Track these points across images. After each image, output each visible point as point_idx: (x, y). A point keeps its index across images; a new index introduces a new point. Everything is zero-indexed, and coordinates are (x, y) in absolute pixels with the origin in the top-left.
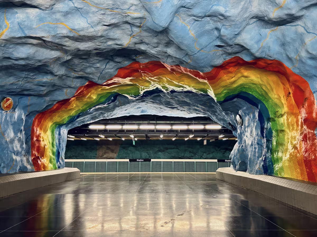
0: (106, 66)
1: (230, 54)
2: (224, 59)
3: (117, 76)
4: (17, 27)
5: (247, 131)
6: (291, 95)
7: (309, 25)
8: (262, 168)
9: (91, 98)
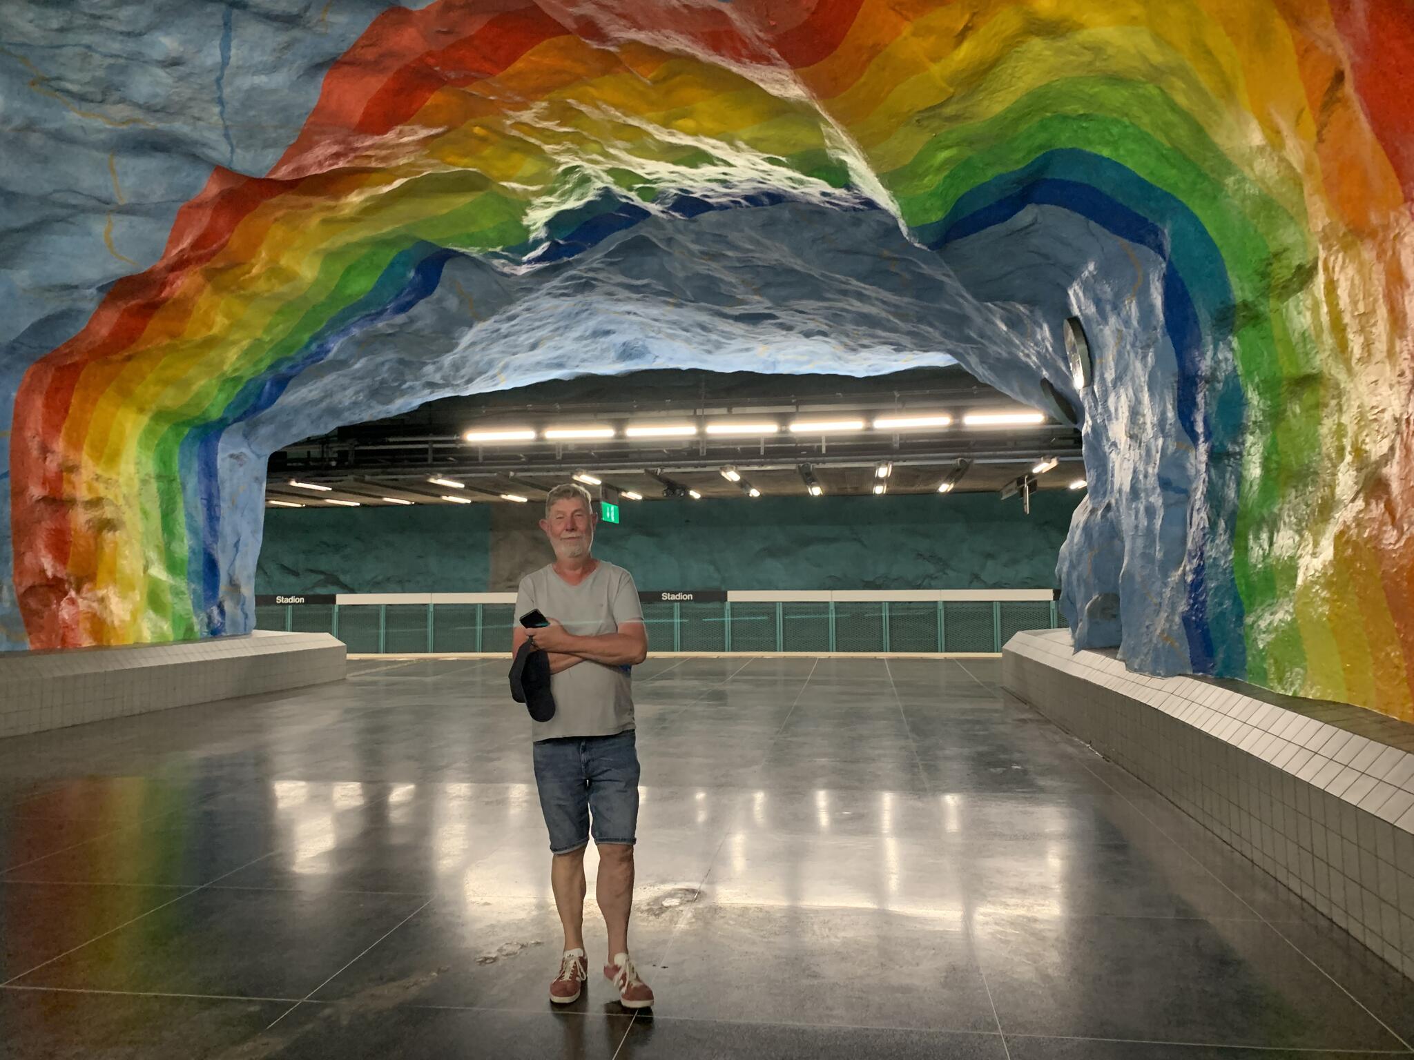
0: (225, 48)
3: (327, 118)
5: (1116, 410)
6: (1349, 88)
8: (1183, 631)
9: (287, 276)
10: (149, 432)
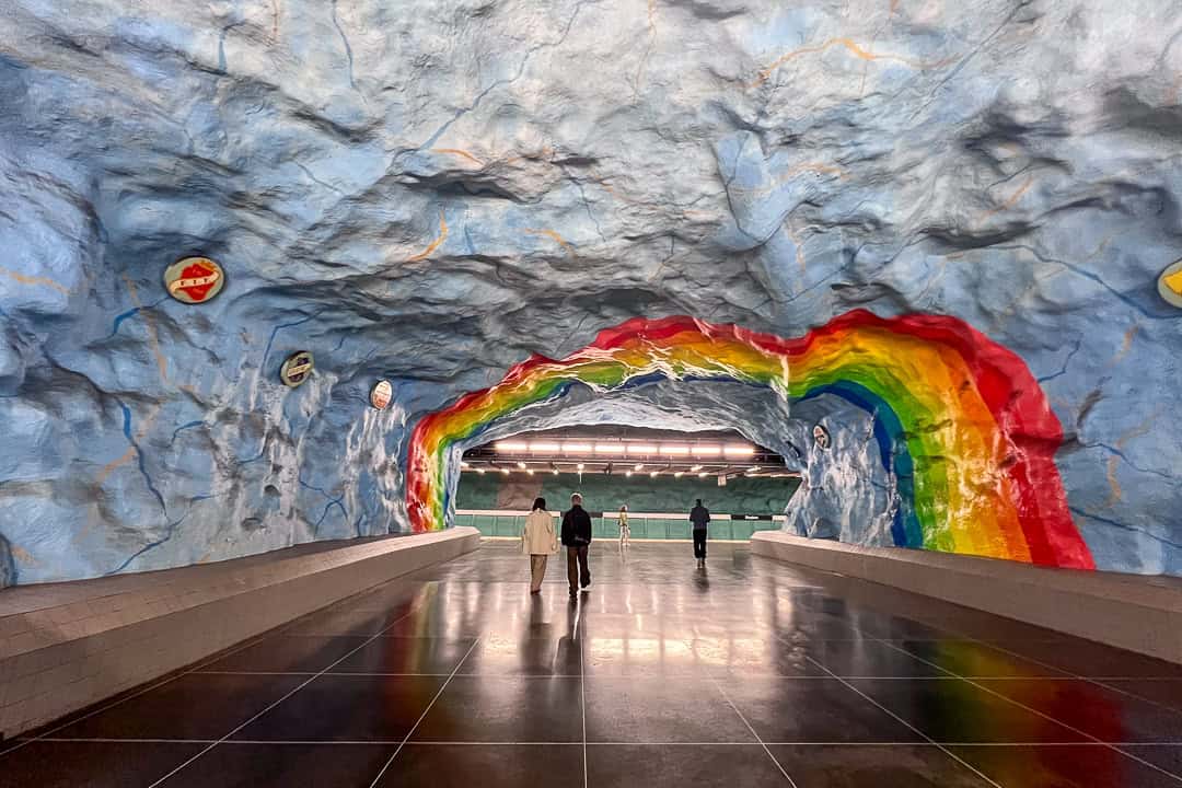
0: (580, 324)
1: (849, 303)
2: (834, 314)
3: (594, 345)
4: (461, 235)
5: (842, 458)
7: (1050, 245)
8: (890, 533)
10: (440, 442)
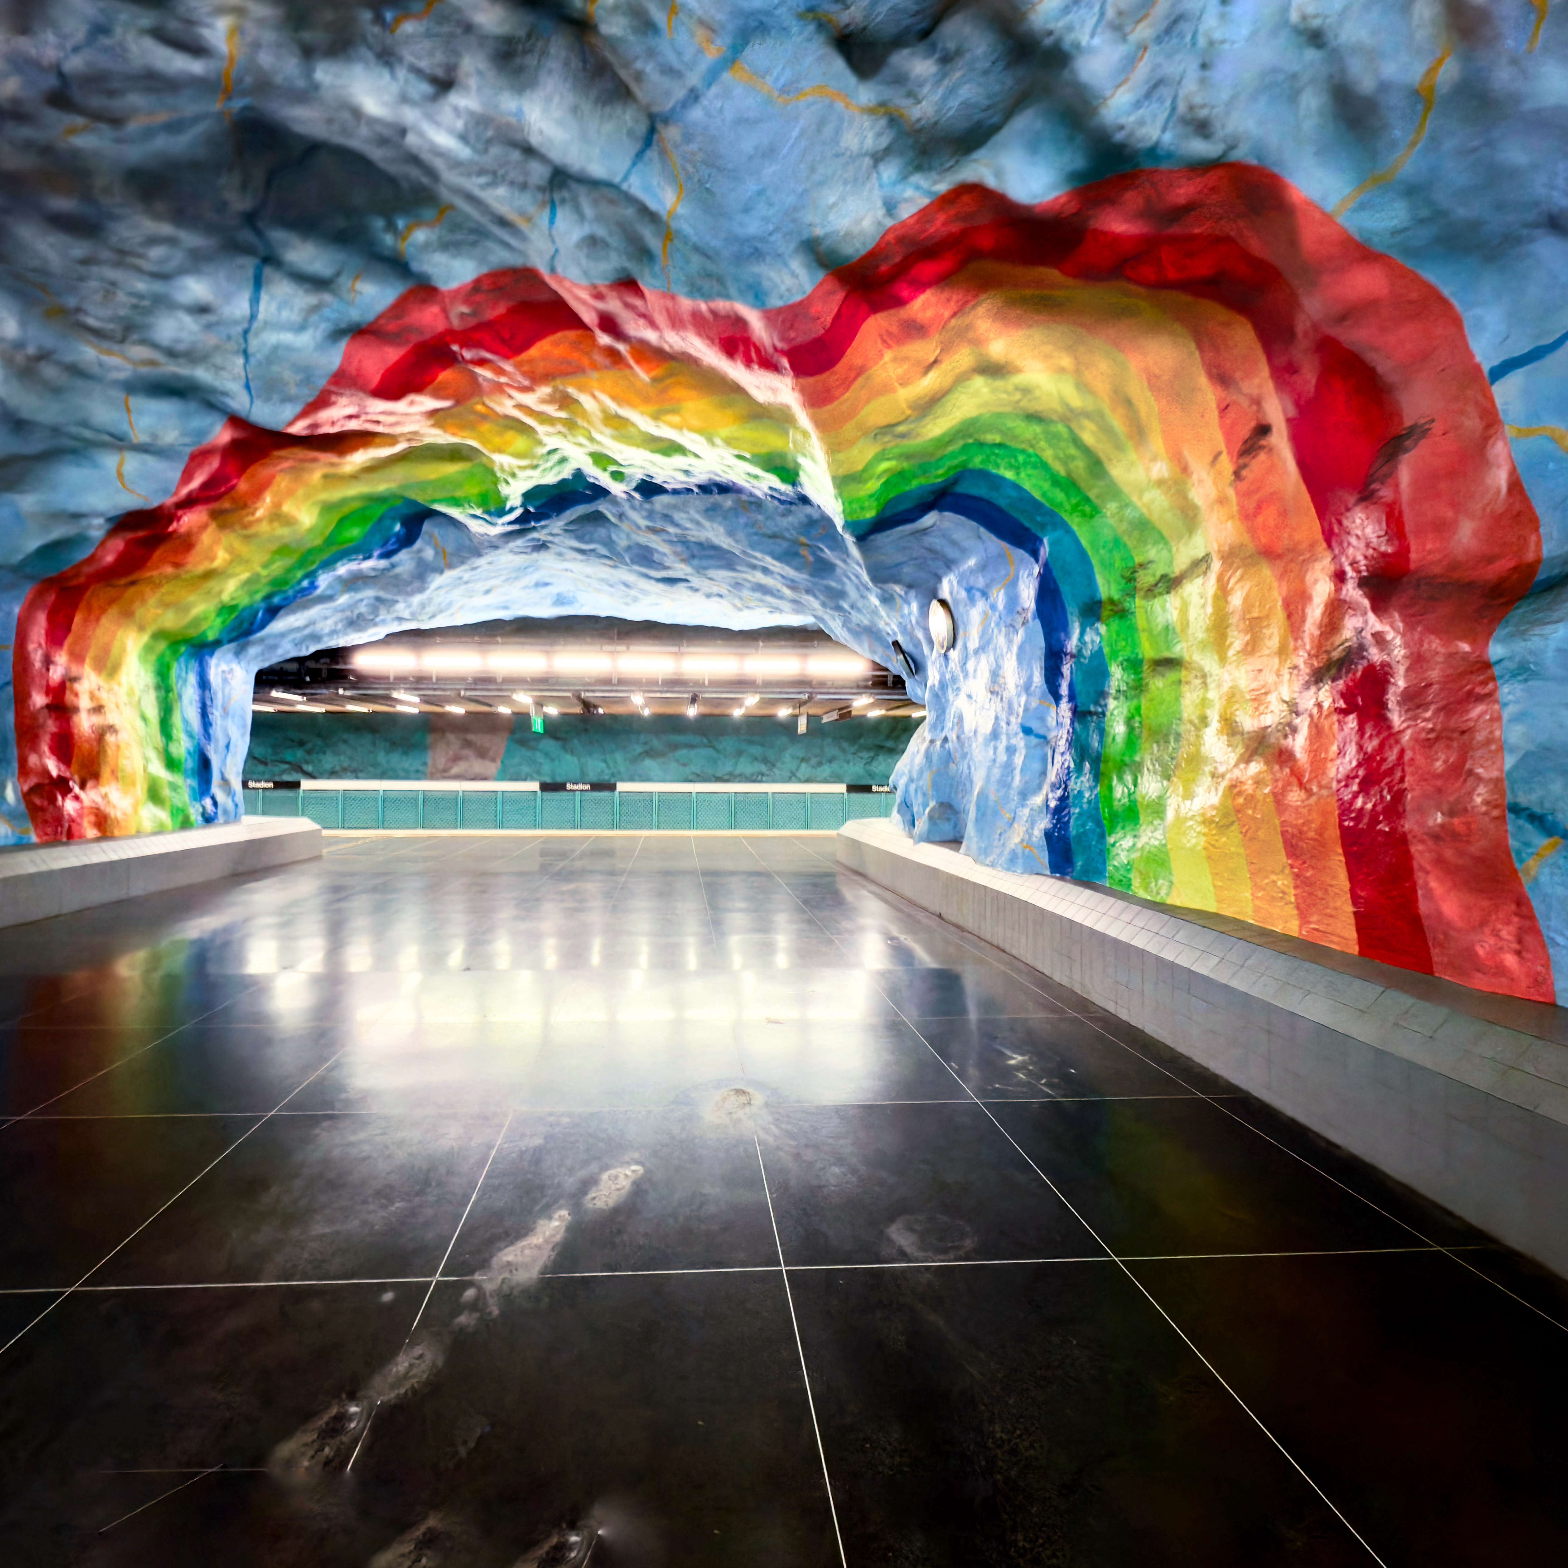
0: (255, 301)
3: (347, 381)
5: (975, 671)
6: (1278, 437)
8: (1044, 842)
9: (288, 521)
10: (148, 649)
